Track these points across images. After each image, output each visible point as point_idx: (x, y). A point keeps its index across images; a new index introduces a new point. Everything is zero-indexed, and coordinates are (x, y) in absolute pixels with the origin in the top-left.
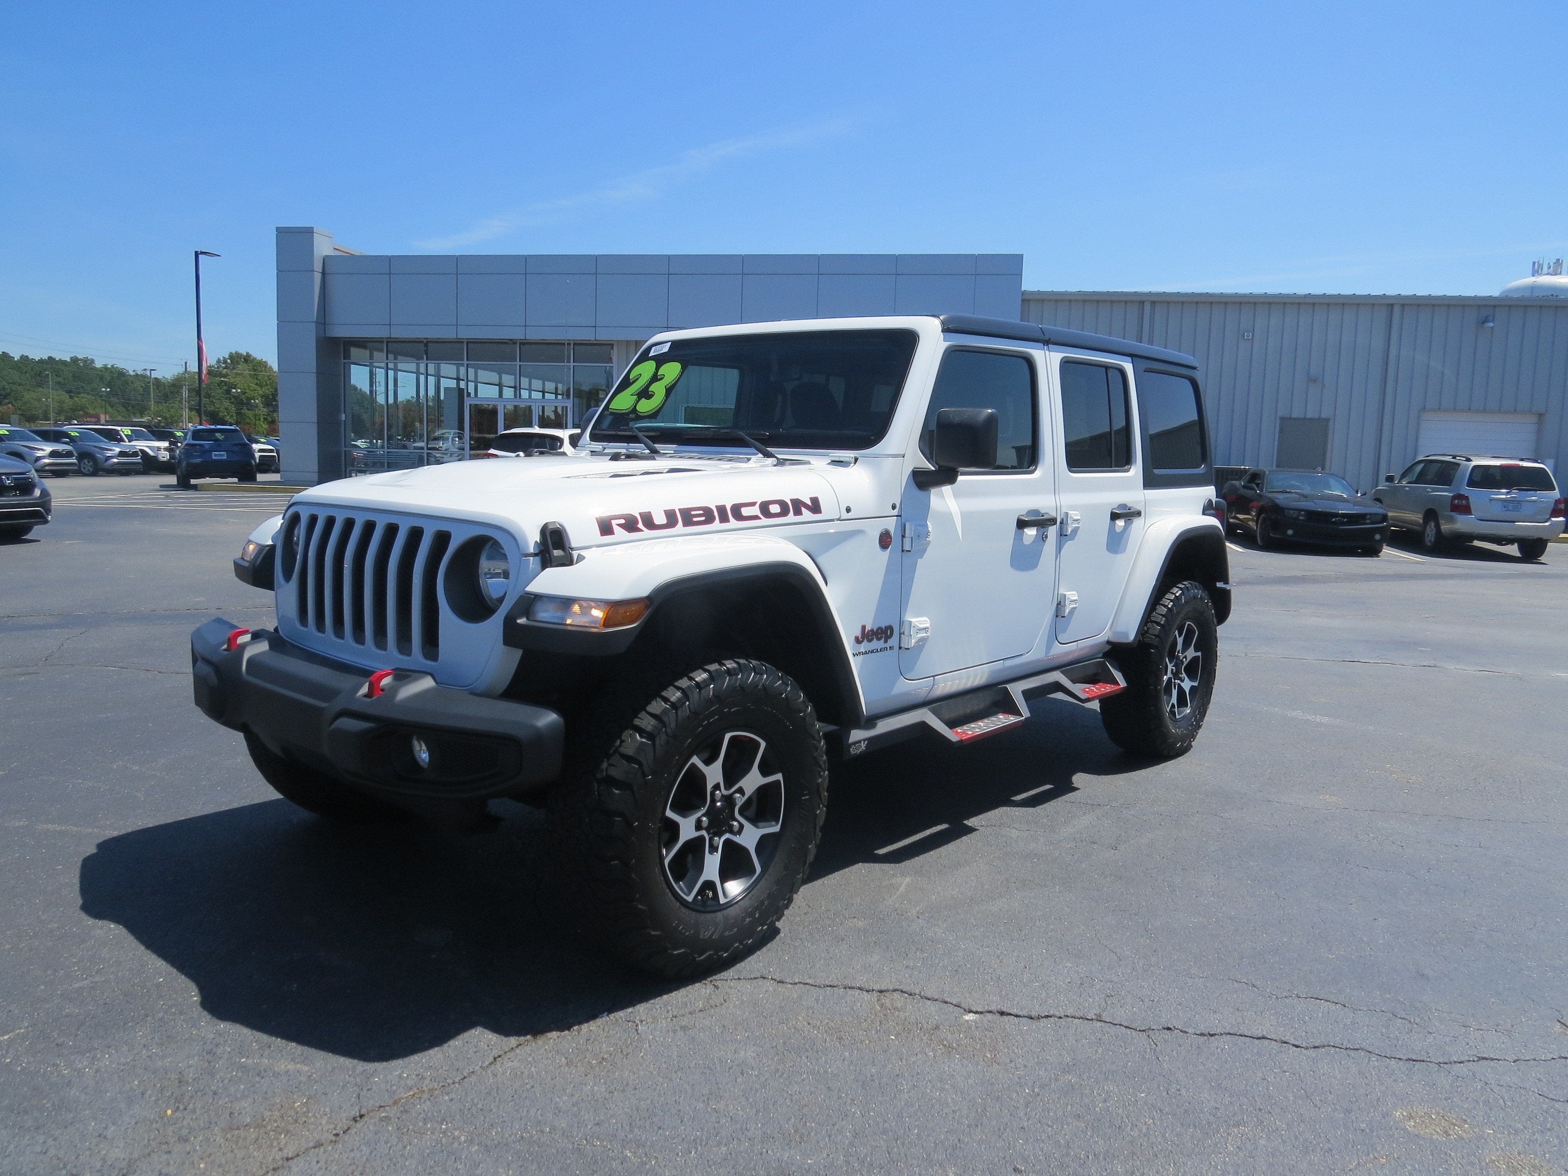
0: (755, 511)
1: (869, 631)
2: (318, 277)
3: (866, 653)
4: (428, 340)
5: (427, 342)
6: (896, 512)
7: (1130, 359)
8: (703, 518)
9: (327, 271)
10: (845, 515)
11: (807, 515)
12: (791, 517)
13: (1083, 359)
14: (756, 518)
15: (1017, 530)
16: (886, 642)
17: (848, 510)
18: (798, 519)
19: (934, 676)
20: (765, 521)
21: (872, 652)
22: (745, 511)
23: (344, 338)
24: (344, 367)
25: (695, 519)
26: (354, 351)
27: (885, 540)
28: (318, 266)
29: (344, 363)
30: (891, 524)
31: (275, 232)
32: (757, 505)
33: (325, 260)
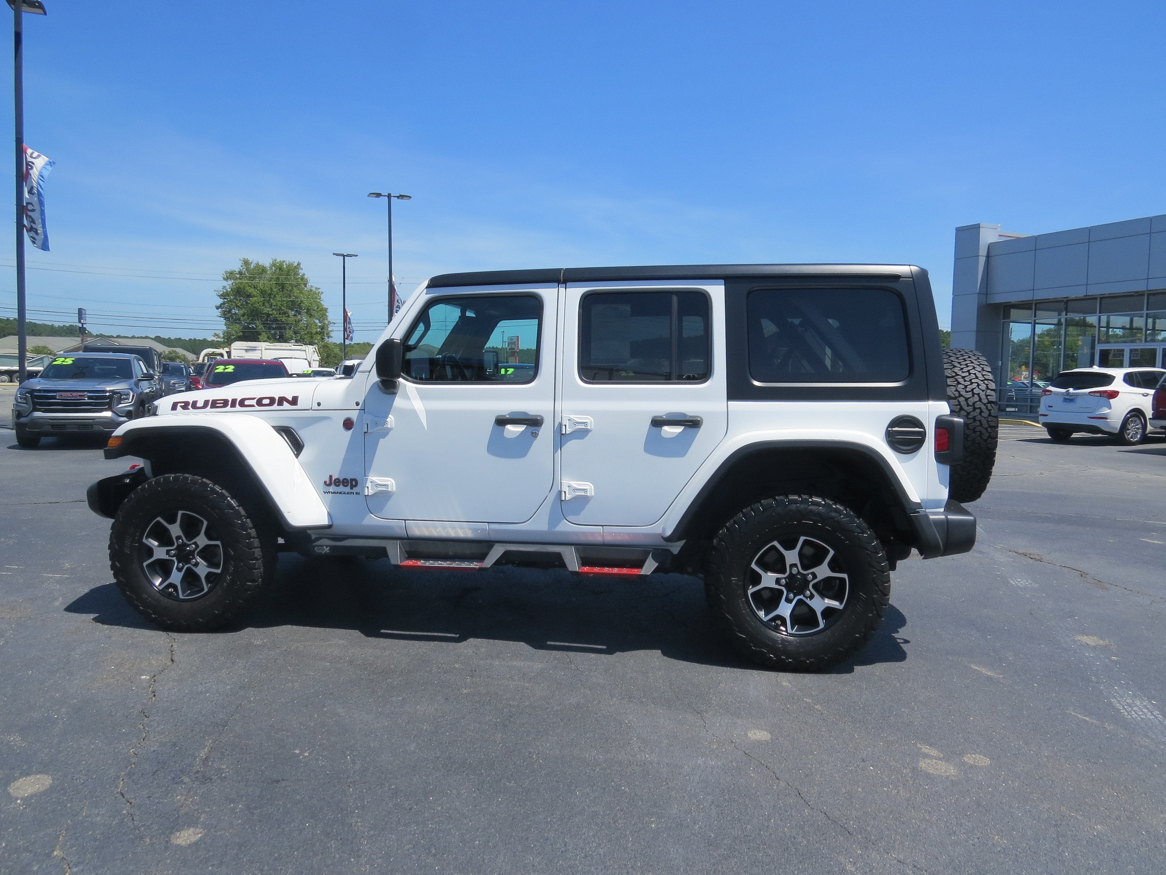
0: (254, 402)
1: (335, 480)
2: (982, 260)
3: (334, 493)
4: (1067, 299)
5: (1068, 301)
6: (359, 407)
7: (723, 281)
8: (222, 405)
9: (991, 254)
10: (315, 406)
11: (286, 406)
12: (275, 406)
13: (612, 289)
14: (253, 406)
15: (496, 425)
16: (351, 488)
17: (319, 404)
18: (280, 408)
19: (405, 520)
20: (257, 408)
21: (340, 493)
22: (247, 402)
23: (1005, 303)
24: (1003, 325)
25: (217, 405)
26: (1014, 312)
27: (348, 424)
28: (983, 252)
29: (1003, 322)
30: (354, 415)
31: (955, 232)
32: (256, 400)
33: (990, 247)
